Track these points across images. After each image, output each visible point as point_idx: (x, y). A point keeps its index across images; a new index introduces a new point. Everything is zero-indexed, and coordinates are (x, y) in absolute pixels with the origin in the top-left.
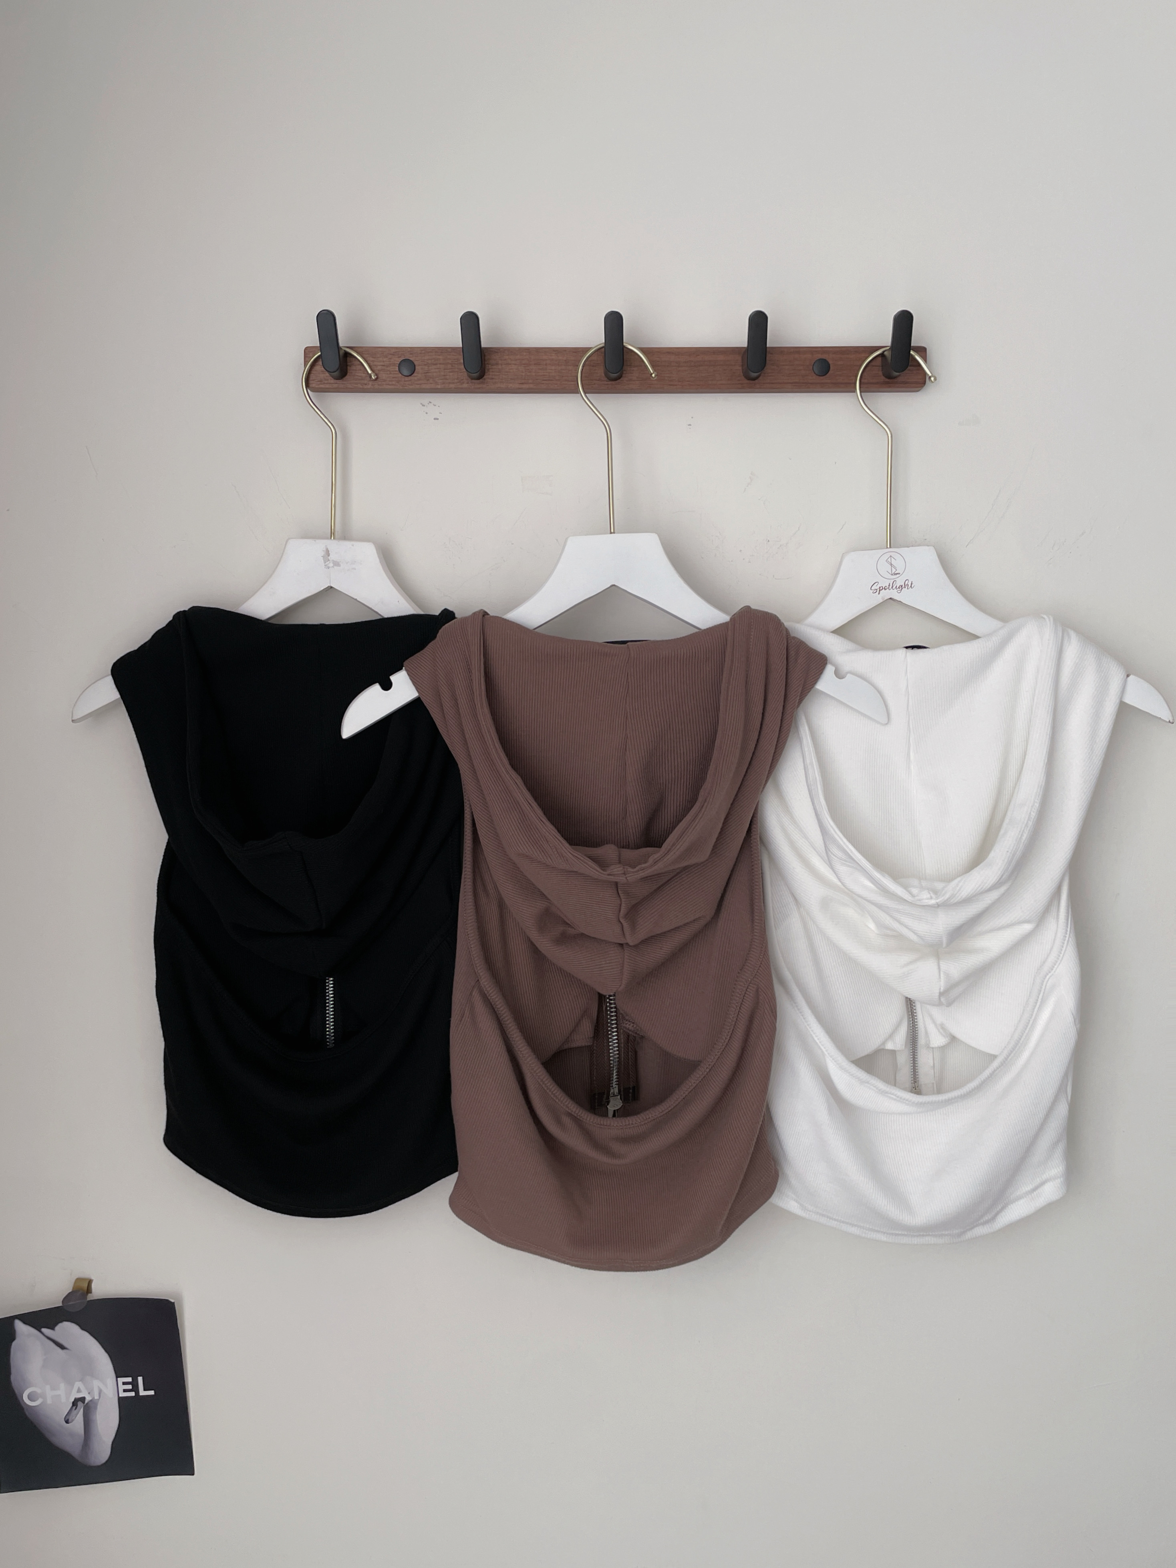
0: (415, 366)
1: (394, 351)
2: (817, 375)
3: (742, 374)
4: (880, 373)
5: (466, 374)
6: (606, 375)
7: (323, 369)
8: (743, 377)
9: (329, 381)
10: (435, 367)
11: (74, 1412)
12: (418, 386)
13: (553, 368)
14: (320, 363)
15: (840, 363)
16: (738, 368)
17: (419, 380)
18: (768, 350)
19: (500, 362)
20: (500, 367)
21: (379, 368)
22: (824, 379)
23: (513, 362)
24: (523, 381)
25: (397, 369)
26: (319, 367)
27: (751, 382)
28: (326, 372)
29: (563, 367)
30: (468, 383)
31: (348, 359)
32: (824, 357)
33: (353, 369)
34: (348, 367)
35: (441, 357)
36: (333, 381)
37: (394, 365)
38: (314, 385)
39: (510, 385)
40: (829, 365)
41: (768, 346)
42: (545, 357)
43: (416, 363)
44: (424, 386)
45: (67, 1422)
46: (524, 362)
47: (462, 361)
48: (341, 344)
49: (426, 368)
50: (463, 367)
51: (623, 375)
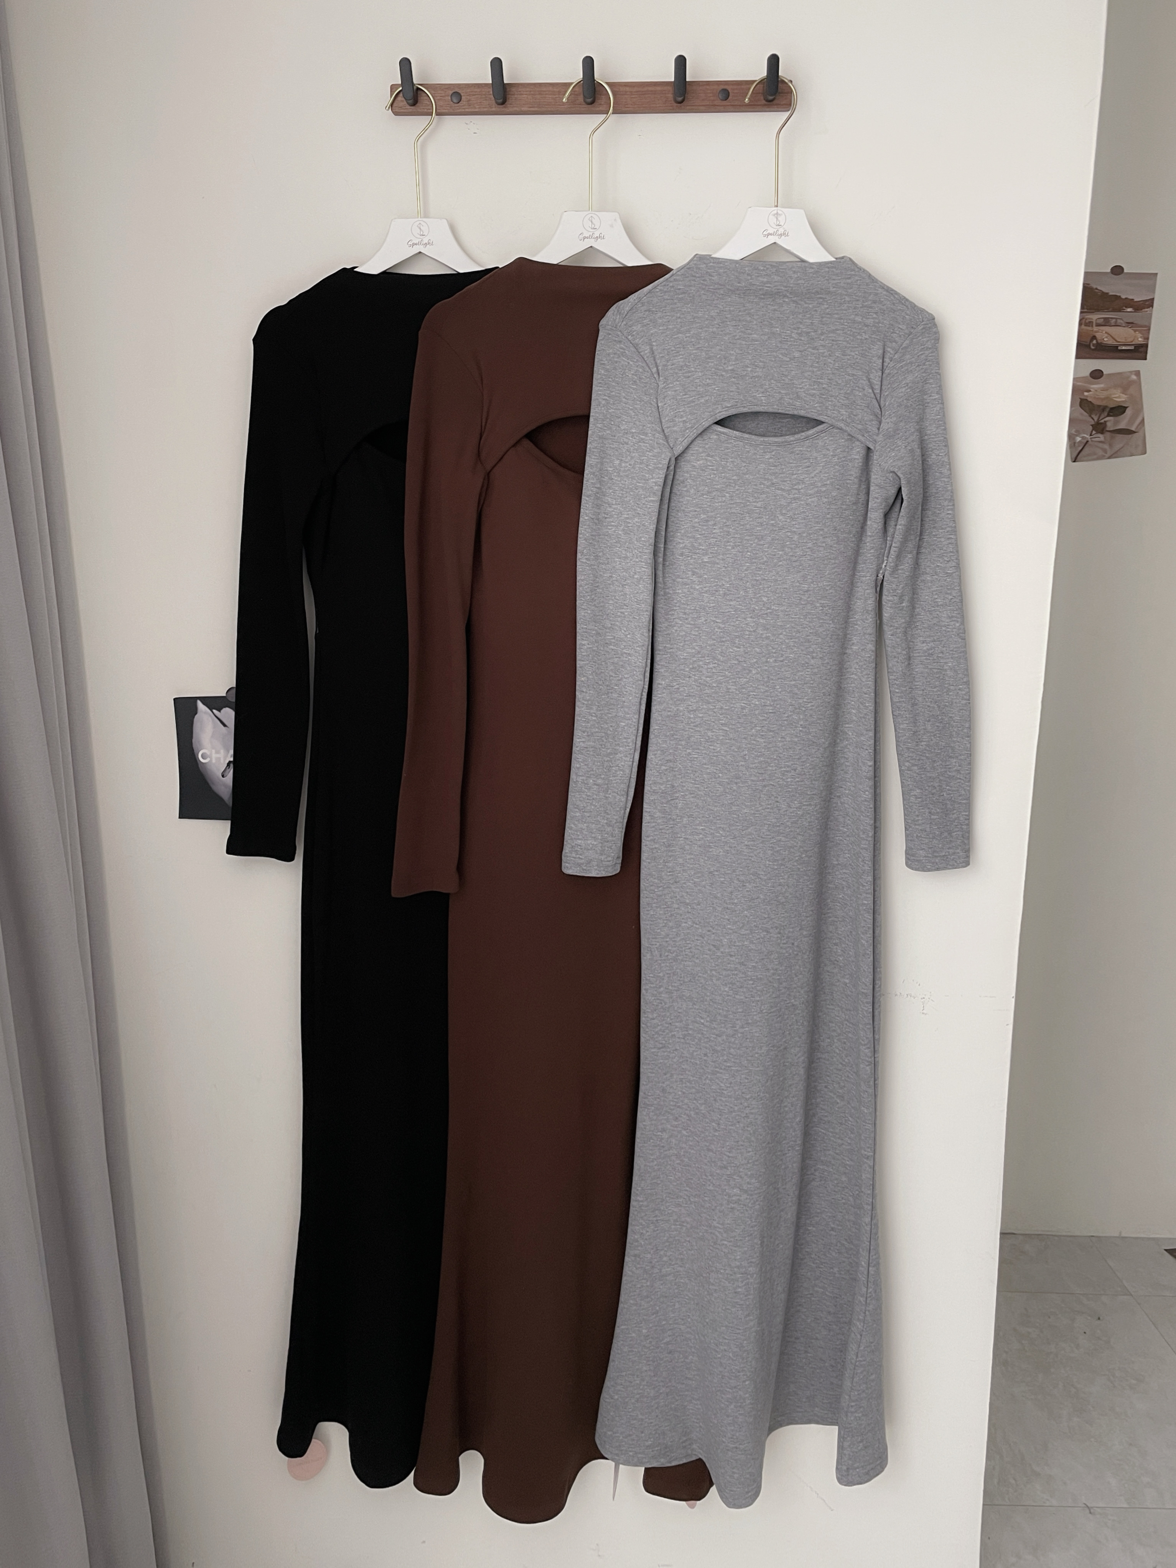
0: (461, 96)
1: (447, 87)
2: (722, 100)
3: (672, 99)
4: (762, 98)
5: (494, 101)
6: (585, 101)
7: (403, 99)
8: (673, 102)
9: (407, 107)
10: (474, 97)
11: (228, 770)
12: (463, 110)
13: (550, 96)
14: (401, 95)
15: (736, 91)
16: (670, 96)
17: (463, 106)
18: (687, 83)
19: (516, 93)
20: (516, 96)
21: (438, 98)
22: (725, 103)
23: (525, 93)
24: (531, 106)
25: (450, 98)
26: (400, 98)
27: (679, 105)
28: (405, 101)
29: (557, 96)
30: (495, 107)
31: (419, 92)
32: (726, 87)
33: (422, 98)
34: (419, 98)
35: (478, 90)
36: (409, 107)
37: (448, 96)
38: (397, 110)
39: (523, 109)
40: (729, 93)
41: (687, 80)
42: (544, 89)
43: (462, 94)
44: (467, 110)
45: (223, 776)
46: (532, 93)
47: (492, 93)
48: (415, 82)
49: (468, 97)
50: (492, 96)
51: (596, 101)
